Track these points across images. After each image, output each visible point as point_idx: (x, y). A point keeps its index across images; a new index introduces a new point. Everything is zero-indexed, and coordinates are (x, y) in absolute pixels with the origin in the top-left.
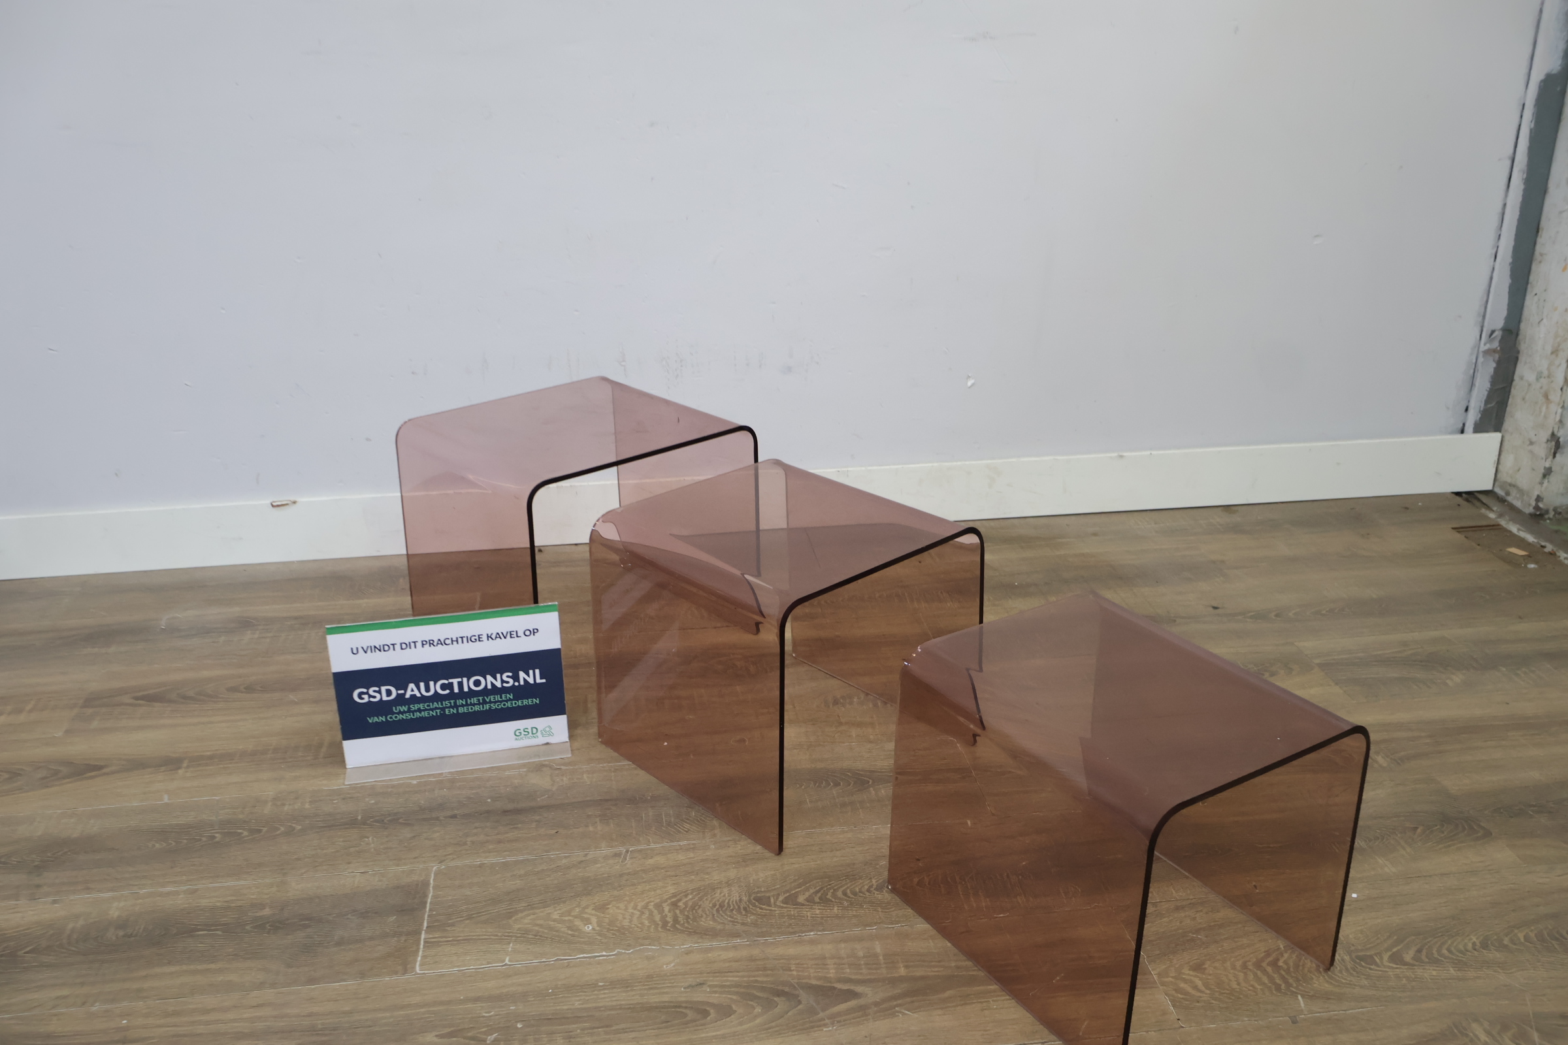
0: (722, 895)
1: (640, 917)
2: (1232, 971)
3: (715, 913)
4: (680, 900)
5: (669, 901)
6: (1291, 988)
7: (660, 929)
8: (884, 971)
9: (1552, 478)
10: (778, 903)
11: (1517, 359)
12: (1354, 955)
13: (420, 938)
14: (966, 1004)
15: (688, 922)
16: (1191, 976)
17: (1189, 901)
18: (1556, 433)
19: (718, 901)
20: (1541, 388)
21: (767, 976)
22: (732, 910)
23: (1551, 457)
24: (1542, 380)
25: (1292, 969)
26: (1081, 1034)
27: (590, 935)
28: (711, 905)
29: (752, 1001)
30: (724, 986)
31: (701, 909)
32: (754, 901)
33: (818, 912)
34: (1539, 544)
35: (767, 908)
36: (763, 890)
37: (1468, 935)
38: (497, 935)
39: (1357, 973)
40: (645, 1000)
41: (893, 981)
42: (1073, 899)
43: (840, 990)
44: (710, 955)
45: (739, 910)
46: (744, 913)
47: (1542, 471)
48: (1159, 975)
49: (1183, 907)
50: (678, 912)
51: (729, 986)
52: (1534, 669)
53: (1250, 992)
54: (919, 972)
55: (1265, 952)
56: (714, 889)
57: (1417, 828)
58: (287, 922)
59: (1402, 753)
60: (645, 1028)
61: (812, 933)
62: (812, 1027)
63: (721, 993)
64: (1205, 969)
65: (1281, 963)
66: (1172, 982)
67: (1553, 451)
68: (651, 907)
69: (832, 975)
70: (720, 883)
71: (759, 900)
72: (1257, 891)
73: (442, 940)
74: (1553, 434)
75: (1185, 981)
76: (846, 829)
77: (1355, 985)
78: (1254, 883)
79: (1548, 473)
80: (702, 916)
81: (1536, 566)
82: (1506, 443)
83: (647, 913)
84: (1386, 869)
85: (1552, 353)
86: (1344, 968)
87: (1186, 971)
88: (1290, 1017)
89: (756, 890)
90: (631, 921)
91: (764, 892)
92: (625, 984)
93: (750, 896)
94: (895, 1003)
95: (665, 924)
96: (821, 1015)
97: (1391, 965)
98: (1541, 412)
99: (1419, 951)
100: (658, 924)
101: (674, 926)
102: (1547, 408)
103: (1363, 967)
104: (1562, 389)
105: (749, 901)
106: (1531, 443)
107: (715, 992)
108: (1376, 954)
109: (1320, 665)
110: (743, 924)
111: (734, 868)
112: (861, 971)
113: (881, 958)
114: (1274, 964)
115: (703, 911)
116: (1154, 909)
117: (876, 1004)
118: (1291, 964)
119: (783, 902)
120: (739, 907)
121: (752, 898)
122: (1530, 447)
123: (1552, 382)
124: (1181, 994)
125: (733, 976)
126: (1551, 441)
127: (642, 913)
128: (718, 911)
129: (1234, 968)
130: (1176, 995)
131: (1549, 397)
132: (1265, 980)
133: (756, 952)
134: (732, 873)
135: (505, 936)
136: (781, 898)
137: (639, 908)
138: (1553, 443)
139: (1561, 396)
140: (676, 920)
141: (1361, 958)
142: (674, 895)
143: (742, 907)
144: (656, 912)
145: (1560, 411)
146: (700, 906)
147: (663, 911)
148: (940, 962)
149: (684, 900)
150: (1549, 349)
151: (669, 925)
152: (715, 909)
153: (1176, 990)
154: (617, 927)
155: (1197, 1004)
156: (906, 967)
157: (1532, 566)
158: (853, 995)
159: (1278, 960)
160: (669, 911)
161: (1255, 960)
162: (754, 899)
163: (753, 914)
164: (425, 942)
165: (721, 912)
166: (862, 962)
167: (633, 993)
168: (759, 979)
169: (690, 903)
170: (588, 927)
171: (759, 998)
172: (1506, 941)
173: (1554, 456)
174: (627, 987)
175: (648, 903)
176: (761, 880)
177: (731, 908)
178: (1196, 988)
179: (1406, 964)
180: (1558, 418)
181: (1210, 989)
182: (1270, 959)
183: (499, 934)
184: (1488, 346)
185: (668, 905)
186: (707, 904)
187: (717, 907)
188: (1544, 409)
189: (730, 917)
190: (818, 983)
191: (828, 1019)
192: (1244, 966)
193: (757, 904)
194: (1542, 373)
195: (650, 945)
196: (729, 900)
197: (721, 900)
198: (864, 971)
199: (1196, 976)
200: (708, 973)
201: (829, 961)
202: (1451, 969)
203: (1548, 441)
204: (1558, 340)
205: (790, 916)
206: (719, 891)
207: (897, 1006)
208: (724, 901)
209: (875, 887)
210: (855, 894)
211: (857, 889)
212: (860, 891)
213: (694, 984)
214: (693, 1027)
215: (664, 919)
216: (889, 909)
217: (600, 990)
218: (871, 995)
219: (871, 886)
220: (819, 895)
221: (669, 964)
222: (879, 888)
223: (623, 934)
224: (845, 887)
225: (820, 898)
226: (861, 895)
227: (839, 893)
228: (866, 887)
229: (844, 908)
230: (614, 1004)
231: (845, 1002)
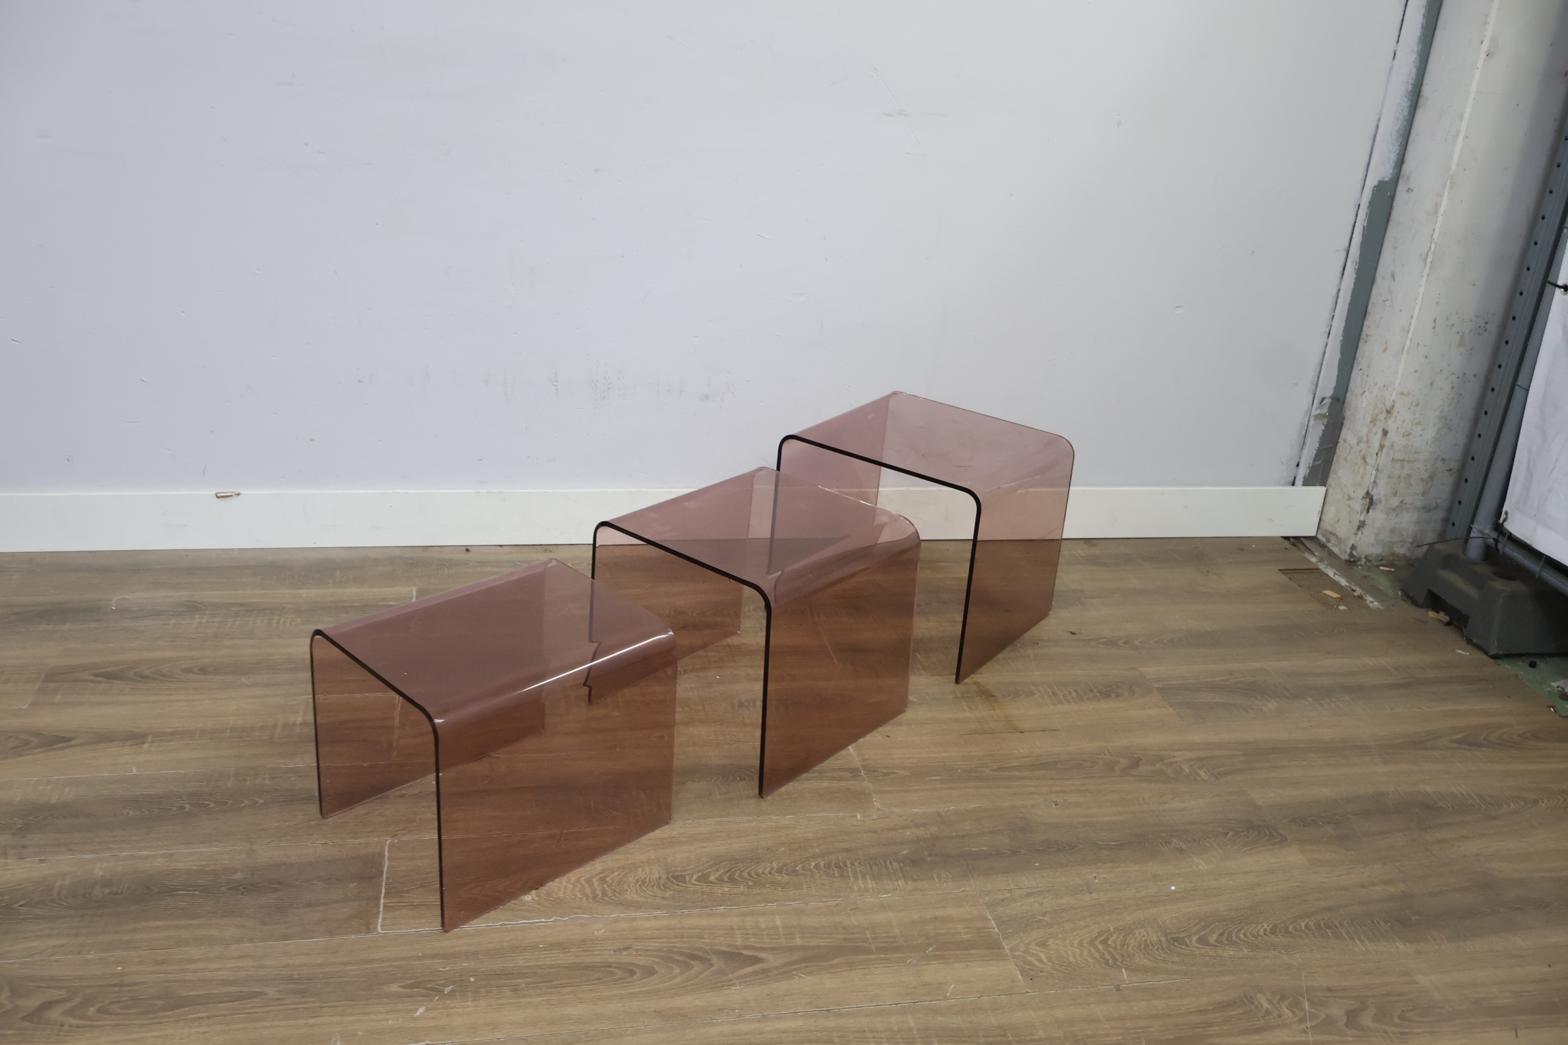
0: (644, 872)
1: (572, 890)
2: (1070, 948)
3: (638, 888)
4: (607, 876)
5: (598, 877)
6: (1117, 963)
7: (590, 900)
8: (783, 941)
9: (1366, 530)
10: (693, 881)
11: (1342, 424)
12: (1169, 937)
13: (380, 902)
15: (615, 895)
16: (1037, 951)
17: (1039, 889)
18: (1370, 492)
19: (641, 878)
20: (1361, 451)
21: (685, 942)
22: (653, 886)
23: (1365, 512)
24: (1362, 444)
25: (1119, 948)
26: (948, 995)
27: (530, 904)
28: (634, 881)
29: (671, 963)
30: (647, 950)
31: (626, 884)
32: (671, 879)
33: (727, 889)
34: (1350, 587)
35: (683, 885)
36: (679, 869)
37: (1261, 923)
39: (1170, 952)
40: (580, 961)
41: (792, 950)
42: (945, 884)
43: (746, 956)
44: (634, 924)
45: (659, 886)
46: (663, 888)
47: (1357, 523)
48: (1011, 949)
49: (1033, 894)
50: (606, 886)
51: (651, 951)
52: (1335, 699)
53: (1084, 965)
54: (813, 943)
55: (1098, 932)
56: (636, 868)
57: (1228, 833)
58: (258, 885)
59: (1222, 769)
60: (581, 984)
61: (722, 908)
62: (723, 986)
63: (645, 956)
64: (1049, 945)
65: (1110, 942)
66: (1020, 955)
67: (1367, 508)
68: (582, 881)
69: (738, 943)
70: (642, 862)
71: (676, 877)
72: (1097, 881)
73: (399, 905)
74: (1368, 493)
75: (1032, 955)
76: (750, 818)
77: (1168, 961)
78: (1094, 875)
79: (1361, 525)
80: (627, 891)
81: (1345, 608)
82: (1329, 499)
83: (578, 888)
84: (1201, 867)
85: (1371, 422)
86: (1160, 947)
87: (1033, 946)
88: (1115, 986)
89: (673, 869)
90: (565, 893)
91: (681, 871)
92: (561, 946)
93: (668, 873)
94: (792, 968)
95: (595, 897)
96: (730, 976)
97: (1198, 945)
98: (1359, 472)
99: (1222, 935)
100: (589, 896)
101: (602, 898)
102: (1365, 469)
103: (1176, 947)
104: (1377, 454)
105: (668, 878)
106: (1350, 498)
107: (640, 955)
108: (1187, 937)
109: (1158, 689)
110: (663, 898)
111: (653, 850)
112: (763, 941)
113: (781, 930)
114: (1104, 942)
115: (629, 886)
116: (1009, 895)
117: (776, 968)
118: (1119, 943)
119: (696, 880)
120: (659, 883)
121: (670, 876)
122: (1349, 502)
123: (1369, 447)
124: (1029, 965)
125: (654, 942)
126: (1366, 498)
127: (575, 886)
128: (640, 886)
129: (1072, 945)
130: (1024, 966)
131: (1367, 460)
132: (1097, 955)
133: (674, 922)
134: (652, 854)
136: (695, 877)
137: (572, 882)
138: (1368, 500)
139: (1376, 460)
140: (604, 893)
141: (1175, 940)
142: (602, 872)
143: (661, 883)
144: (586, 886)
145: (1374, 472)
146: (622, 882)
147: (593, 885)
148: (830, 934)
149: (611, 876)
150: (1369, 418)
151: (599, 897)
152: (638, 885)
153: (1024, 963)
154: (553, 897)
155: (1041, 974)
156: (801, 937)
157: (1342, 608)
158: (757, 960)
159: (1107, 939)
160: (598, 886)
161: (1089, 939)
162: (673, 877)
163: (672, 890)
164: (384, 906)
165: (643, 887)
166: (765, 933)
167: (570, 954)
168: (677, 945)
169: (616, 879)
170: (528, 897)
171: (678, 961)
172: (1291, 929)
173: (1368, 512)
174: (564, 949)
175: (580, 878)
176: (677, 860)
177: (653, 884)
178: (1040, 960)
179: (1209, 945)
180: (1372, 479)
181: (1052, 962)
182: (1102, 938)
184: (1317, 413)
185: (597, 880)
186: (631, 879)
187: (640, 883)
188: (1362, 469)
189: (652, 891)
190: (727, 950)
191: (737, 979)
192: (1081, 944)
193: (674, 881)
194: (1361, 438)
195: (582, 914)
196: (650, 877)
197: (643, 877)
198: (767, 941)
199: (1041, 951)
200: (634, 939)
201: (737, 932)
202: (1246, 950)
203: (1363, 498)
204: (1377, 411)
205: (703, 893)
206: (640, 870)
207: (794, 970)
208: (645, 878)
209: (775, 869)
210: (758, 875)
211: (760, 871)
212: (763, 873)
213: (622, 947)
214: (621, 983)
215: (594, 891)
216: (788, 888)
217: (540, 951)
218: (772, 960)
219: (772, 869)
220: (728, 875)
221: (599, 930)
222: (779, 871)
223: (559, 904)
224: (750, 869)
225: (729, 878)
226: (764, 876)
227: (745, 874)
228: (768, 869)
229: (749, 887)
230: (553, 962)
231: (751, 965)
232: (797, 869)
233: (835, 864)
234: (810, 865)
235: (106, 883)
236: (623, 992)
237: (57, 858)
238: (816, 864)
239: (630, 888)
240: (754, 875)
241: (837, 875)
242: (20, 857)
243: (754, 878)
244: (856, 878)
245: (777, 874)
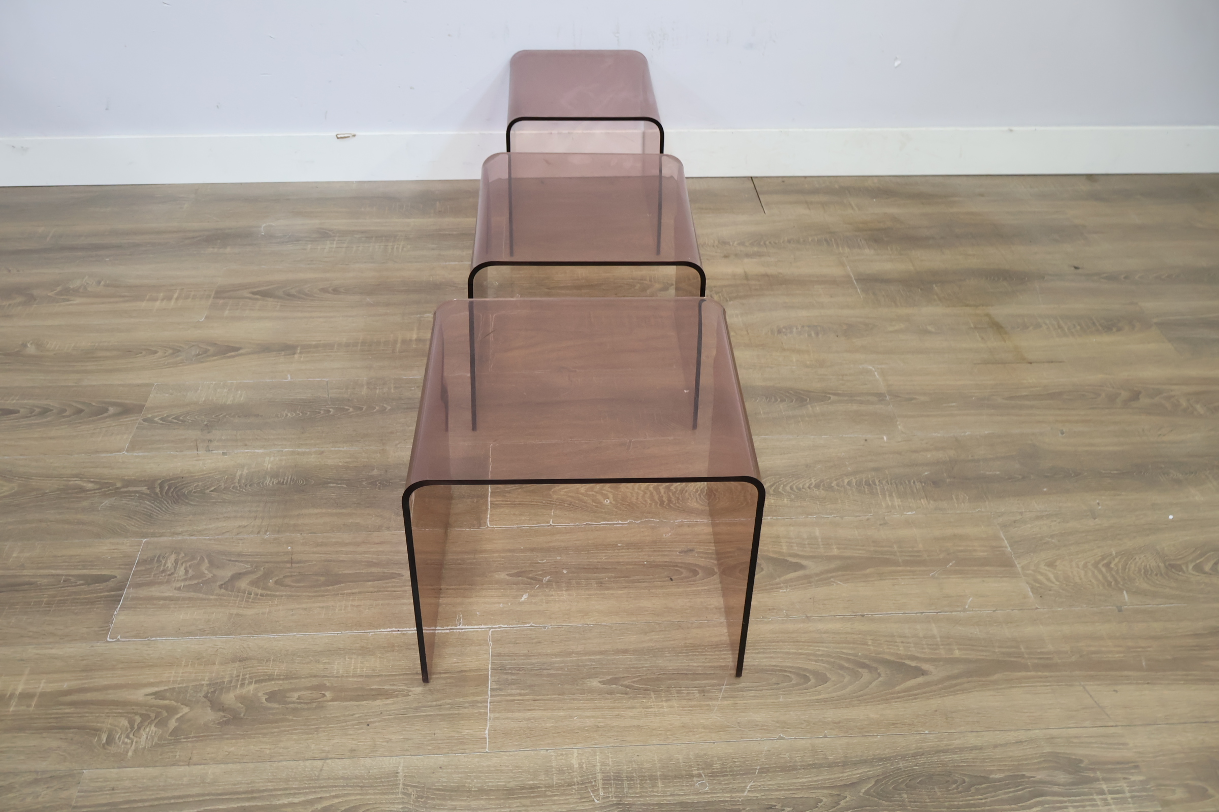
1: (643, 496)
2: (1076, 569)
3: (698, 497)
4: (671, 485)
5: (664, 486)
6: (1119, 585)
7: (658, 506)
8: (822, 550)
13: (488, 500)
14: (881, 580)
15: (678, 503)
16: (1046, 570)
17: (1047, 513)
25: (1120, 571)
26: (967, 607)
27: (608, 507)
28: (694, 491)
31: (687, 494)
33: (772, 501)
38: (542, 502)
40: (652, 560)
41: (830, 559)
42: (963, 504)
43: (791, 562)
44: (696, 529)
48: (1023, 568)
49: (1041, 517)
51: (711, 553)
53: (1089, 586)
54: (848, 553)
55: (1101, 556)
58: (391, 481)
60: (653, 581)
62: (772, 589)
64: (1057, 566)
65: (1112, 565)
66: (1030, 574)
68: (651, 489)
69: (784, 551)
72: (1100, 507)
73: (502, 503)
75: (1041, 574)
78: (1098, 501)
80: (688, 499)
83: (648, 495)
86: (1159, 573)
87: (1042, 566)
88: (1117, 606)
90: (637, 498)
92: (636, 546)
94: (831, 575)
95: (662, 503)
96: (778, 580)
100: (657, 502)
101: (668, 505)
107: (702, 558)
109: (1157, 324)
112: (805, 549)
113: (820, 540)
114: (1107, 566)
115: (690, 495)
116: (1021, 517)
117: (818, 575)
118: (1120, 566)
124: (1039, 584)
125: (713, 546)
127: (645, 493)
129: (1078, 566)
130: (1034, 584)
132: (1100, 577)
135: (548, 503)
137: (643, 489)
140: (670, 500)
146: (686, 491)
147: (660, 492)
148: (862, 546)
149: (675, 485)
152: (698, 494)
153: (1035, 581)
154: (627, 502)
155: (1049, 592)
156: (837, 548)
158: (799, 566)
159: (1110, 563)
160: (664, 493)
161: (1093, 562)
164: (491, 504)
165: (702, 497)
166: (806, 543)
167: (644, 553)
169: (679, 489)
170: (607, 501)
174: (639, 549)
178: (1049, 580)
181: (1059, 582)
182: (1105, 561)
183: (544, 502)
185: (663, 488)
186: (692, 489)
187: (699, 492)
189: (709, 500)
190: (775, 556)
191: (783, 583)
192: (1085, 566)
199: (1050, 571)
200: (696, 543)
201: (784, 540)
207: (832, 577)
209: (814, 485)
210: (799, 489)
211: (801, 486)
212: (803, 488)
213: (686, 550)
214: (688, 582)
215: (661, 498)
216: (825, 503)
217: (619, 549)
218: (813, 567)
219: (811, 484)
220: (773, 488)
221: (666, 533)
222: (817, 486)
223: (633, 508)
224: (792, 484)
225: (774, 491)
226: (804, 490)
227: (788, 488)
228: (807, 485)
229: (792, 500)
230: (630, 560)
231: (795, 571)
232: (833, 485)
233: (866, 481)
234: (843, 481)
235: (275, 475)
236: (689, 589)
237: (236, 451)
238: (848, 482)
239: (691, 497)
240: (796, 490)
241: (867, 492)
242: (208, 450)
243: (795, 491)
244: (884, 495)
245: (815, 489)
